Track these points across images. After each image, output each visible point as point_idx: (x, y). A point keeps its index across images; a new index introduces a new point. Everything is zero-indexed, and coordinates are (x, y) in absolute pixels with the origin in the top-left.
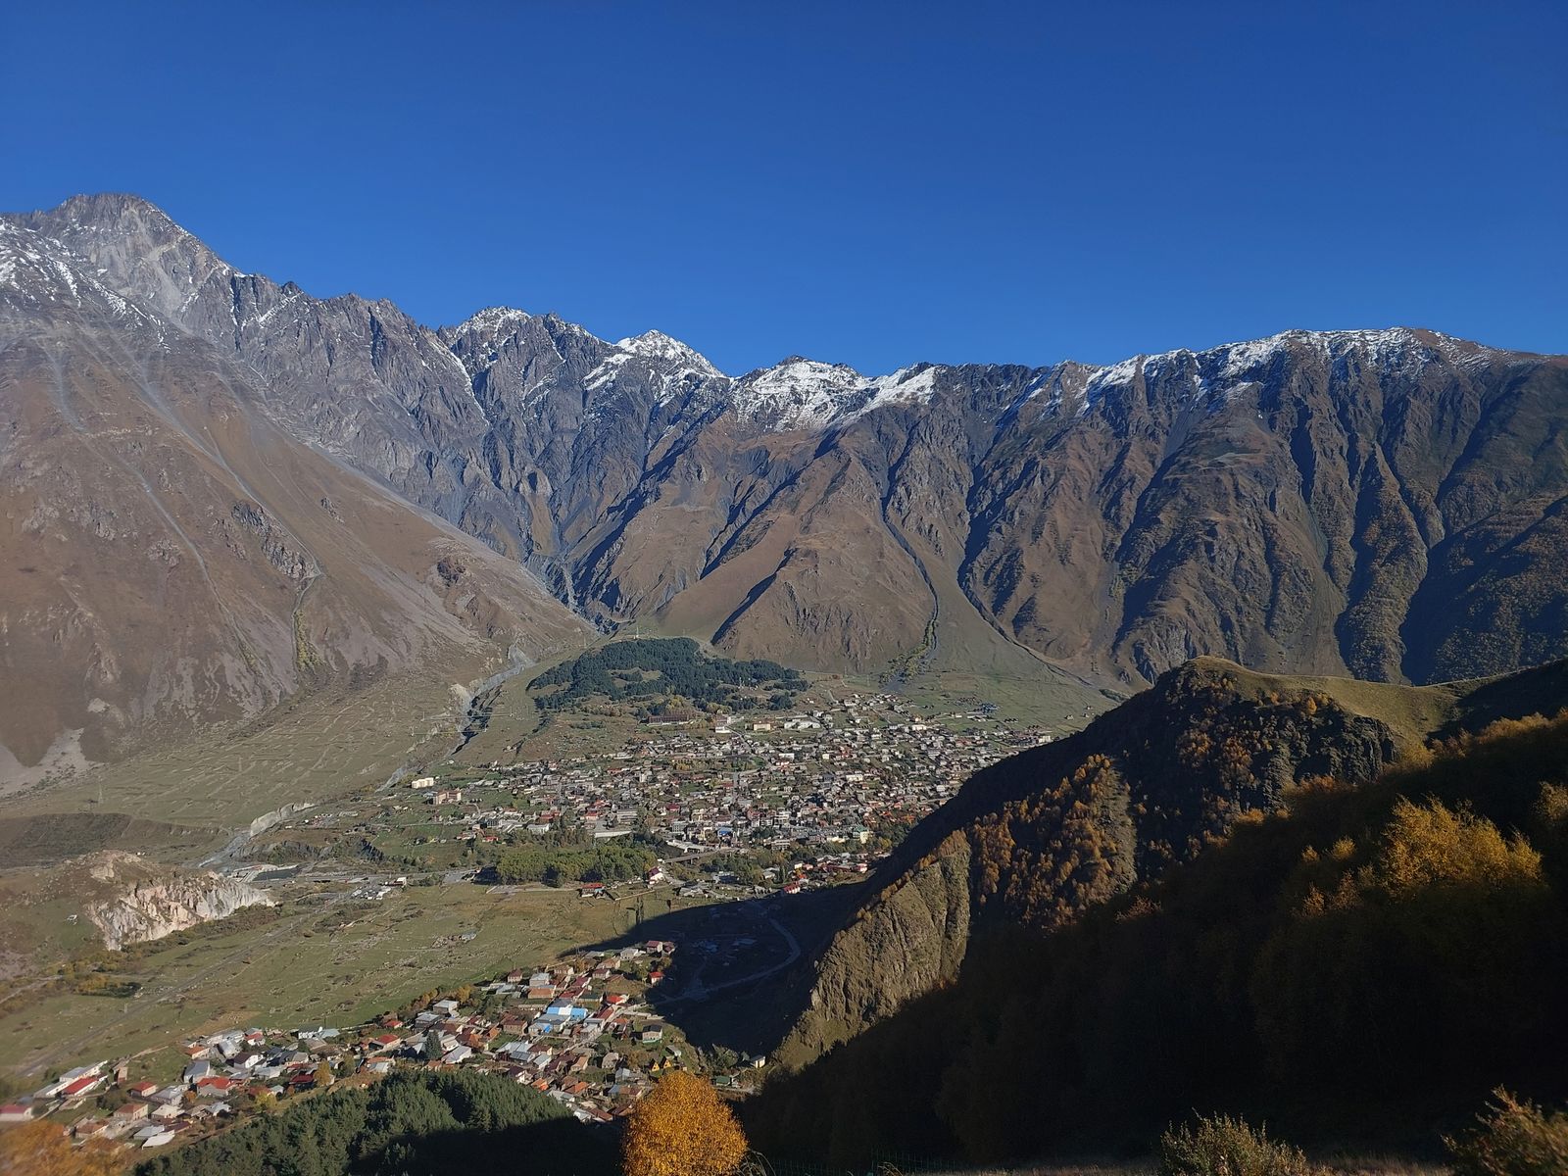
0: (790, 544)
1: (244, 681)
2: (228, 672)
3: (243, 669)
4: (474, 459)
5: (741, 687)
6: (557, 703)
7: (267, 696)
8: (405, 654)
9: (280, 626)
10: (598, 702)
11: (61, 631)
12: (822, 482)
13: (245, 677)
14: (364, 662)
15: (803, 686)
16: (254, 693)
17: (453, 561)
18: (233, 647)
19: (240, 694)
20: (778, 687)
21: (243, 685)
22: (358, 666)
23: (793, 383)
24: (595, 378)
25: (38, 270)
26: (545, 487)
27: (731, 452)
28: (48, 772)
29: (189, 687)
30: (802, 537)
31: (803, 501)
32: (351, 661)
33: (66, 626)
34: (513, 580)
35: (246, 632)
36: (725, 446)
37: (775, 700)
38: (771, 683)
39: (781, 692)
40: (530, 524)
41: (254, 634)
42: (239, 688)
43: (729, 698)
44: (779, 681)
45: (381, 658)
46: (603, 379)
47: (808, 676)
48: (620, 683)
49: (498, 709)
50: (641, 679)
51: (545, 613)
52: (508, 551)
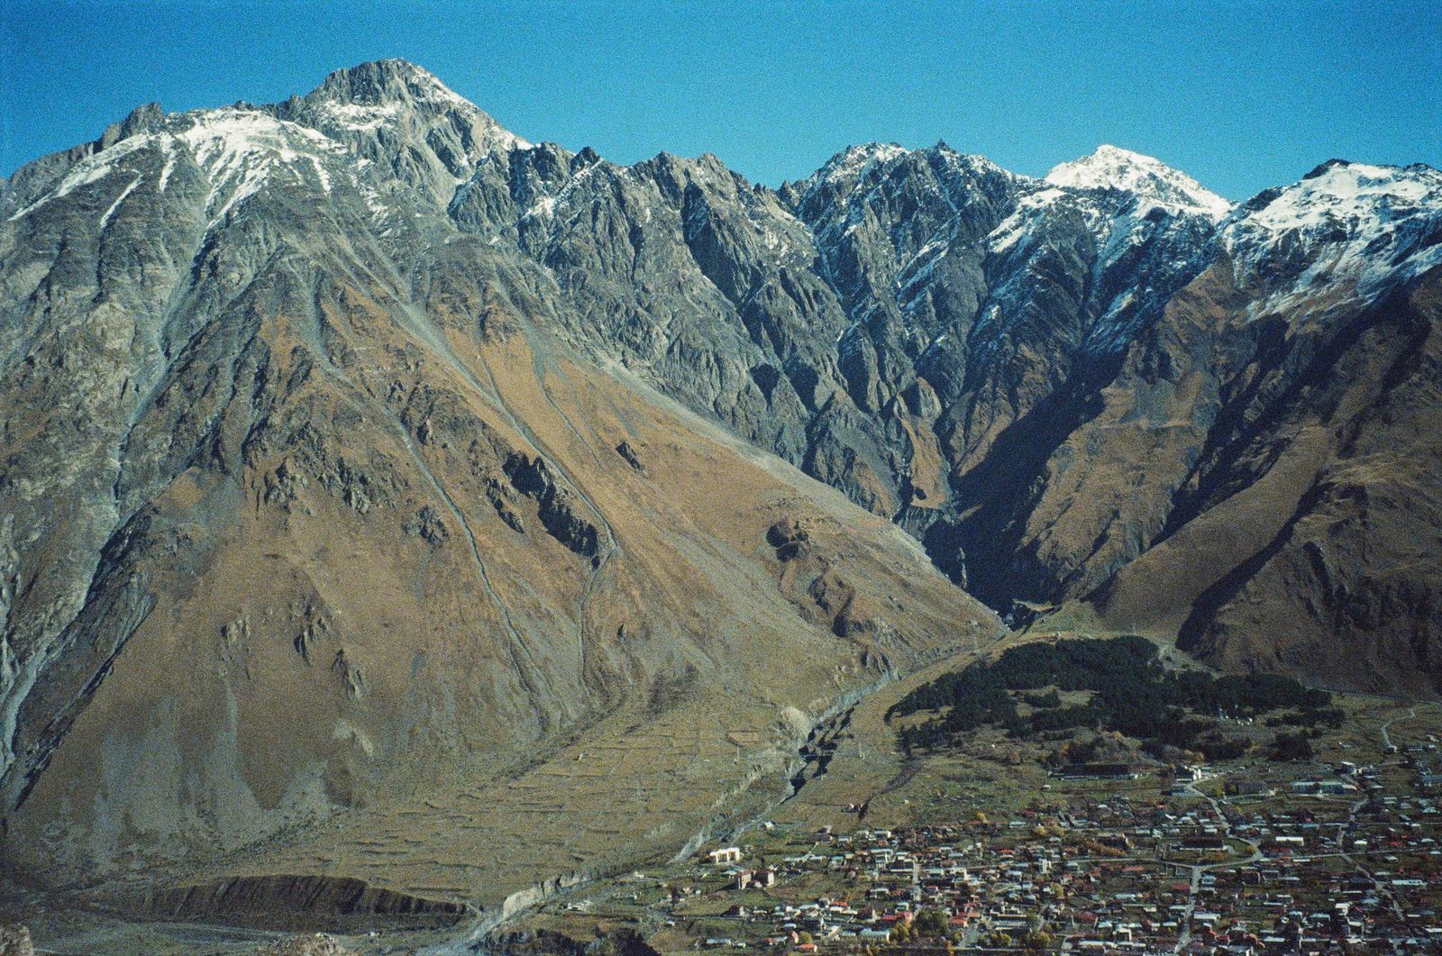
0: (1319, 476)
1: (517, 699)
2: (497, 688)
3: (516, 680)
4: (830, 371)
5: (1224, 719)
6: (927, 739)
7: (544, 722)
8: (722, 661)
9: (565, 624)
10: (990, 738)
11: (306, 634)
12: (1375, 368)
13: (518, 694)
14: (668, 673)
15: (1336, 719)
16: (529, 715)
17: (792, 524)
18: (504, 652)
19: (509, 717)
20: (1289, 720)
21: (515, 705)
22: (660, 678)
23: (1328, 205)
24: (1004, 234)
25: (291, 171)
26: (932, 406)
27: (1220, 329)
28: (286, 818)
29: (451, 707)
30: (1342, 462)
31: (1345, 401)
32: (650, 670)
33: (310, 626)
34: (879, 547)
35: (520, 632)
36: (1211, 321)
37: (1283, 742)
38: (1280, 713)
39: (1295, 730)
40: (908, 461)
41: (531, 634)
42: (510, 708)
43: (1200, 739)
44: (1293, 711)
45: (690, 669)
46: (1017, 234)
47: (1350, 702)
48: (1023, 710)
49: (845, 744)
50: (1058, 703)
51: (925, 596)
52: (877, 505)
